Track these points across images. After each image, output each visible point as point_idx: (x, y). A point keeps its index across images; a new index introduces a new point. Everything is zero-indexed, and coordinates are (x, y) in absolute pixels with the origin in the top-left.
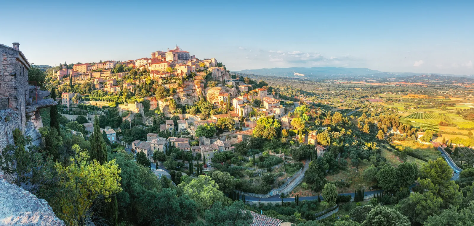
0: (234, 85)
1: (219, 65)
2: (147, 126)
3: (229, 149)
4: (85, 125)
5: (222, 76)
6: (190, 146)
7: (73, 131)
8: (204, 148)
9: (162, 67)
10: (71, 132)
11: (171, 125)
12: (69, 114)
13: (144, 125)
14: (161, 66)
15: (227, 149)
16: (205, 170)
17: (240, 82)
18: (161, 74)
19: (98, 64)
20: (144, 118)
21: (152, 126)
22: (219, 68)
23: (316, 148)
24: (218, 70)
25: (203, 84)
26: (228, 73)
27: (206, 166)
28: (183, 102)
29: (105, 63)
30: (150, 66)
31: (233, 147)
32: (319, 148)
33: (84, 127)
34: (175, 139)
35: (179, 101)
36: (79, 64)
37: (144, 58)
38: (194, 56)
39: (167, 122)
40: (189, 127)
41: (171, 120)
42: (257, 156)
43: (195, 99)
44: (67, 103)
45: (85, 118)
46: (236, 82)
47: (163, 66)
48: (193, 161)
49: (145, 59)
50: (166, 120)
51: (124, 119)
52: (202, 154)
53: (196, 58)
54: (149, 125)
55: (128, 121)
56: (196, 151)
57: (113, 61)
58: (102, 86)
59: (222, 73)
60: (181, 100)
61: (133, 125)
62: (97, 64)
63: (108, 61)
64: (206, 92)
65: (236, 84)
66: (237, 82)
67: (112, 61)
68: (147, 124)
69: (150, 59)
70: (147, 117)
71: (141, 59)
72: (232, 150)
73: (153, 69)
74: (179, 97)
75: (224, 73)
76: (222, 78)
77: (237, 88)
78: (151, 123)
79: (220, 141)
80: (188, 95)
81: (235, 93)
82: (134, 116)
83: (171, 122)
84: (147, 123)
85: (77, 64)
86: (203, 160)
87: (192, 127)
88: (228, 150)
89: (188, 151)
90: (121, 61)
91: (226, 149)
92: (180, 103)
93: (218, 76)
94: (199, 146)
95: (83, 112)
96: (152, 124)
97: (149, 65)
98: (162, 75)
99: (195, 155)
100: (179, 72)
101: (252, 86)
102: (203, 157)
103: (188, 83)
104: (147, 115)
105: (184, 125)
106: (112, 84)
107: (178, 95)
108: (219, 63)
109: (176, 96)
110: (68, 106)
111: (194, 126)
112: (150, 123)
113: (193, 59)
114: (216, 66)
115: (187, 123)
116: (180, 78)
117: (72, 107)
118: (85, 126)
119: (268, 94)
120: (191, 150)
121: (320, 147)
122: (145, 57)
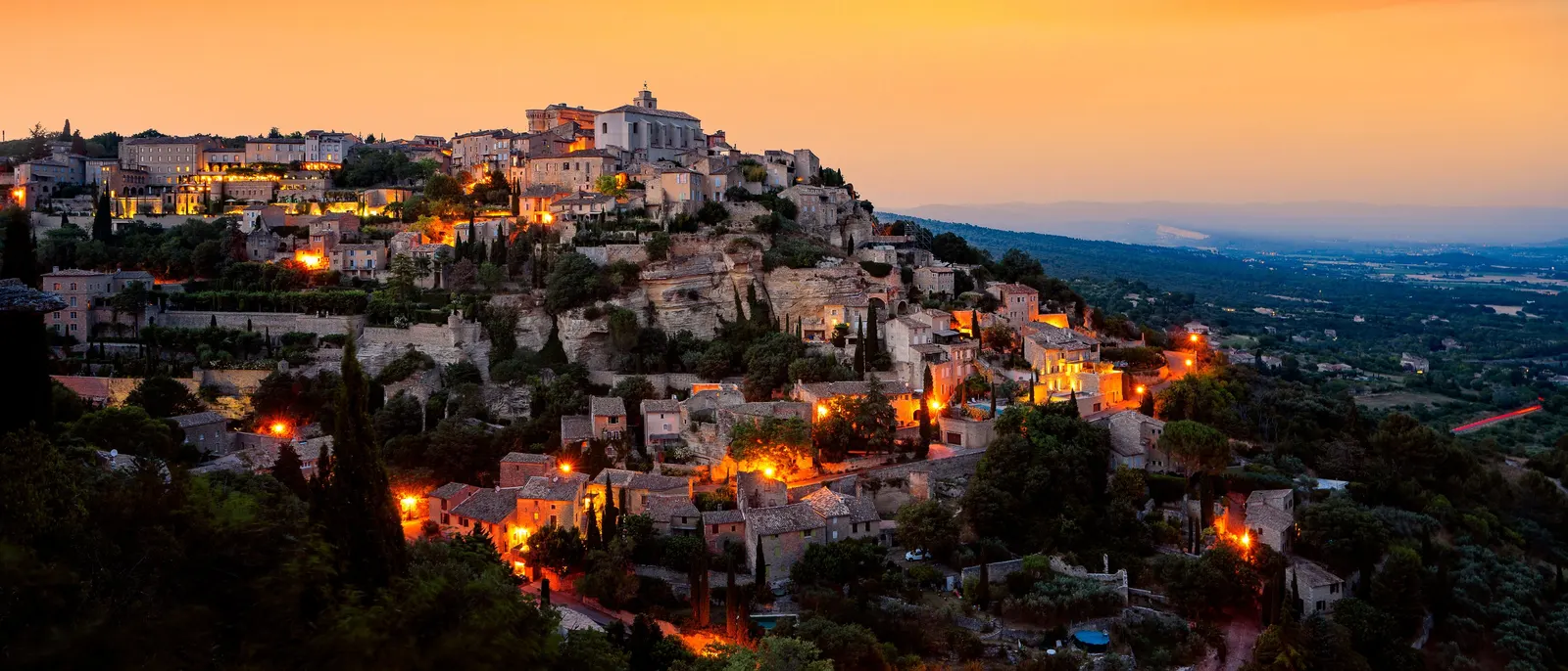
0: (893, 261)
1: (831, 178)
2: (503, 422)
3: (868, 529)
4: (184, 421)
5: (842, 226)
6: (696, 511)
7: (114, 453)
8: (761, 520)
9: (578, 175)
10: (101, 461)
11: (613, 420)
12: (88, 373)
13: (485, 416)
14: (572, 166)
15: (862, 529)
16: (761, 612)
17: (918, 253)
18: (572, 203)
19: (260, 140)
20: (490, 387)
21: (524, 419)
22: (828, 191)
23: (1288, 572)
24: (824, 199)
25: (758, 253)
26: (865, 214)
27: (769, 597)
28: (666, 324)
29: (297, 139)
30: (519, 165)
31: (891, 524)
32: (1308, 572)
33: (179, 433)
34: (629, 479)
35: (651, 321)
36: (151, 137)
37: (495, 128)
38: (721, 134)
39: (597, 403)
40: (694, 429)
41: (614, 396)
42: (996, 572)
43: (721, 311)
44: (73, 321)
45: (183, 390)
46: (902, 251)
47: (583, 168)
48: (710, 573)
49: (498, 135)
50: (593, 399)
51: (390, 392)
52: (751, 547)
53: (728, 146)
54: (511, 416)
55: (414, 399)
56: (723, 529)
57: (341, 135)
58: (283, 244)
59: (839, 211)
60: (662, 313)
61: (434, 414)
62: (254, 141)
63: (313, 134)
64: (769, 289)
65: (903, 260)
66: (905, 251)
67: (333, 134)
68: (504, 414)
69: (524, 136)
70: (503, 382)
71: (481, 133)
72: (883, 537)
73: (533, 179)
74: (651, 303)
75: (850, 212)
76: (842, 232)
77: (907, 277)
78: (523, 409)
79: (831, 493)
80: (694, 295)
81: (896, 296)
82: (441, 376)
83: (617, 405)
84: (501, 409)
85: (142, 136)
86: (754, 573)
87: (706, 430)
88: (867, 534)
89: (687, 532)
90: (378, 138)
91: (855, 531)
92: (655, 326)
93: (822, 222)
94: (736, 512)
95: (174, 362)
96: (527, 414)
97: (515, 160)
98: (576, 209)
99: (717, 549)
100: (654, 196)
101: (971, 272)
102: (753, 558)
103: (694, 244)
104: (500, 377)
105: (670, 419)
106: (332, 234)
107: (647, 296)
108: (829, 171)
109: (640, 299)
110: (82, 333)
111: (717, 427)
112: (515, 410)
113: (716, 149)
114: (815, 182)
115: (685, 411)
116: (657, 221)
117: (102, 341)
118: (181, 425)
119: (1045, 308)
120: (700, 524)
121: (1312, 569)
122: (500, 127)
